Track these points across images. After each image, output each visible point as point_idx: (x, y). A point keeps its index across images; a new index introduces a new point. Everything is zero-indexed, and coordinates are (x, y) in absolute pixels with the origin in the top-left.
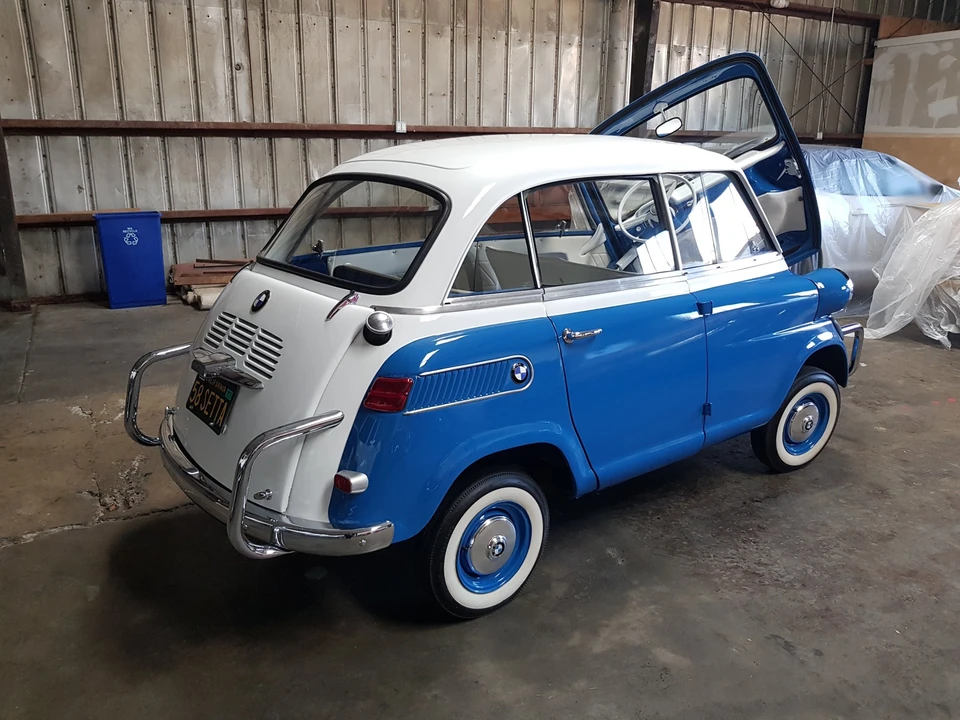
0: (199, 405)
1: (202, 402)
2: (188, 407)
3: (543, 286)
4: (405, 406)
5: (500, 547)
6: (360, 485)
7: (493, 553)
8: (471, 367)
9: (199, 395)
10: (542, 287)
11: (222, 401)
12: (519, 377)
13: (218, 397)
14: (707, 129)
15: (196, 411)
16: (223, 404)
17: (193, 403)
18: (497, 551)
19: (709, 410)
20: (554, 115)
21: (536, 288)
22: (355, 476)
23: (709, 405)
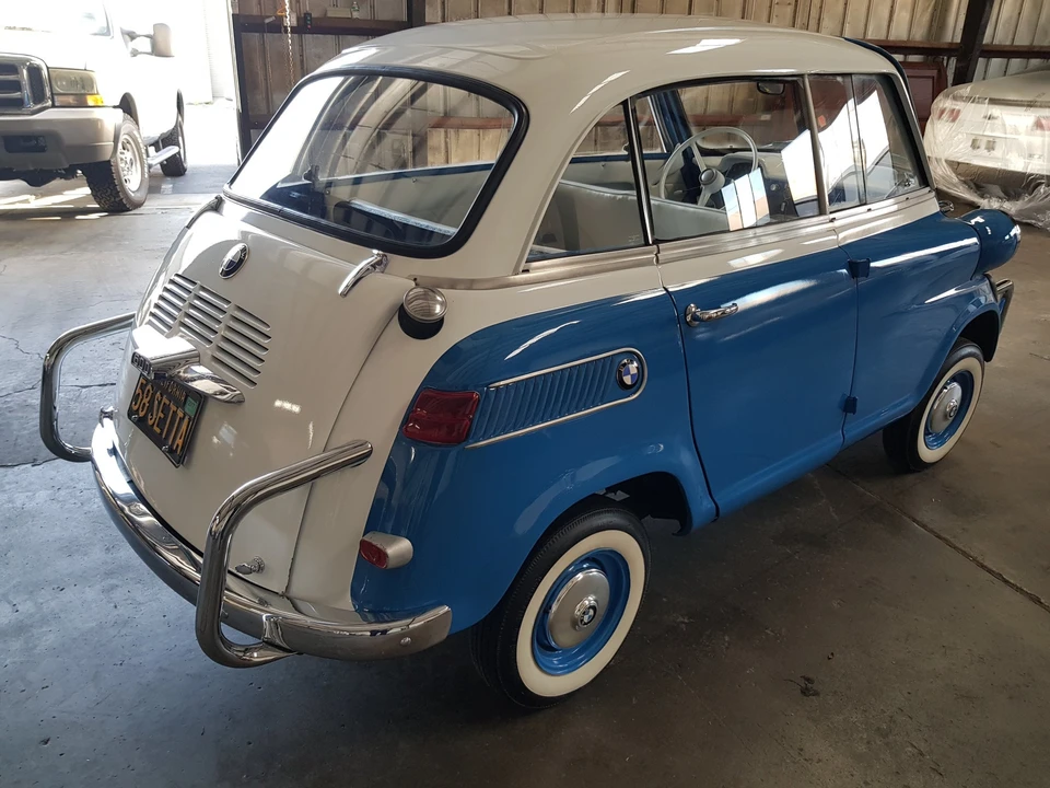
0: (146, 414)
1: (150, 409)
2: (129, 416)
3: (656, 242)
4: (468, 435)
5: (591, 612)
6: (401, 556)
7: (582, 620)
8: (562, 370)
9: (146, 400)
10: (654, 243)
11: (180, 414)
12: (628, 380)
13: (173, 408)
14: (1035, 43)
15: (141, 423)
16: (182, 419)
17: (137, 412)
18: (586, 619)
19: (855, 405)
20: (889, 26)
21: (647, 244)
22: (392, 543)
23: (855, 399)
